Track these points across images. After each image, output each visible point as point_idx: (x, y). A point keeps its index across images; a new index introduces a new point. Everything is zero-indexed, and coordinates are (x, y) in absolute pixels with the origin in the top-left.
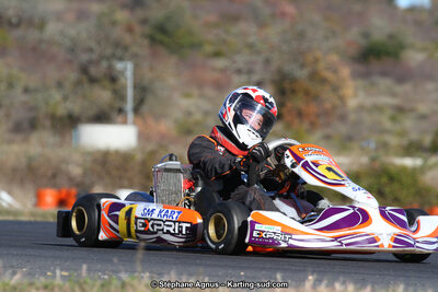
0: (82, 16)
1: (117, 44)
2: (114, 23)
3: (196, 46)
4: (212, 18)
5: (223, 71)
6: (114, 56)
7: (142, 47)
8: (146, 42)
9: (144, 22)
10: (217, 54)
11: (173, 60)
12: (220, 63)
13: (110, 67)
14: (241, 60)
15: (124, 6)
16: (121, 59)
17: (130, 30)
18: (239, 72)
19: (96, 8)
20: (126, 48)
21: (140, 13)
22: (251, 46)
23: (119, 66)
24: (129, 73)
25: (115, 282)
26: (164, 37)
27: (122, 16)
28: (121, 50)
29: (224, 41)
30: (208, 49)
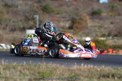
0: (26, 5)
1: (35, 11)
2: (34, 6)
3: (53, 12)
4: (57, 5)
5: (59, 17)
6: (34, 14)
7: (40, 12)
8: (42, 11)
9: (41, 6)
10: (58, 14)
11: (48, 15)
12: (58, 16)
13: (33, 16)
14: (63, 15)
15: (36, 2)
16: (36, 15)
17: (37, 8)
18: (63, 18)
19: (30, 3)
20: (37, 12)
21: (40, 4)
22: (66, 12)
23: (35, 16)
24: (38, 18)
25: (38, 65)
26: (45, 10)
27: (36, 5)
28: (36, 13)
29: (60, 11)
30: (56, 12)
